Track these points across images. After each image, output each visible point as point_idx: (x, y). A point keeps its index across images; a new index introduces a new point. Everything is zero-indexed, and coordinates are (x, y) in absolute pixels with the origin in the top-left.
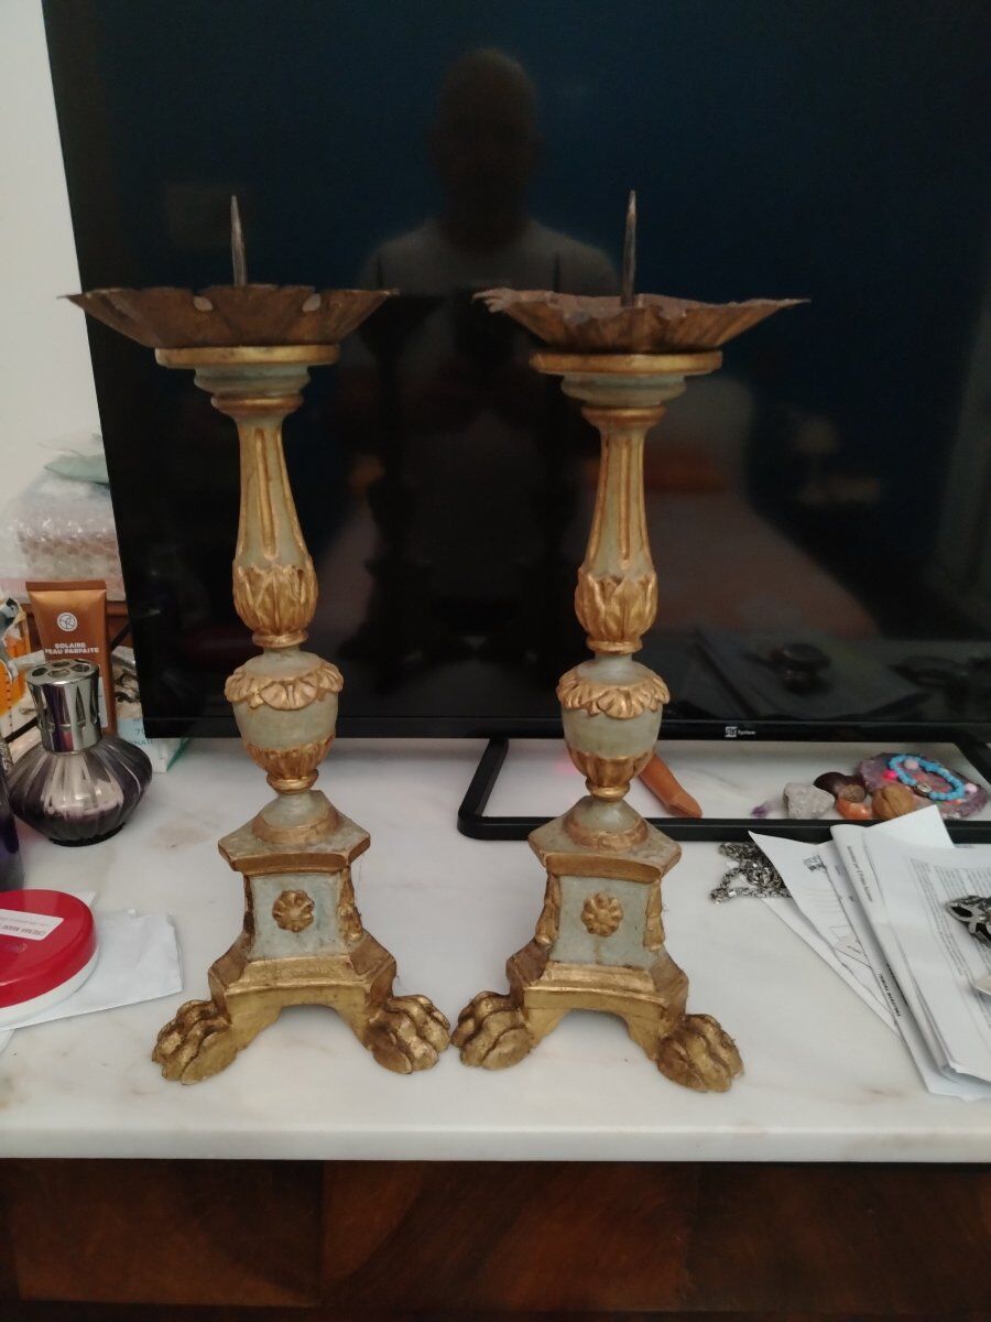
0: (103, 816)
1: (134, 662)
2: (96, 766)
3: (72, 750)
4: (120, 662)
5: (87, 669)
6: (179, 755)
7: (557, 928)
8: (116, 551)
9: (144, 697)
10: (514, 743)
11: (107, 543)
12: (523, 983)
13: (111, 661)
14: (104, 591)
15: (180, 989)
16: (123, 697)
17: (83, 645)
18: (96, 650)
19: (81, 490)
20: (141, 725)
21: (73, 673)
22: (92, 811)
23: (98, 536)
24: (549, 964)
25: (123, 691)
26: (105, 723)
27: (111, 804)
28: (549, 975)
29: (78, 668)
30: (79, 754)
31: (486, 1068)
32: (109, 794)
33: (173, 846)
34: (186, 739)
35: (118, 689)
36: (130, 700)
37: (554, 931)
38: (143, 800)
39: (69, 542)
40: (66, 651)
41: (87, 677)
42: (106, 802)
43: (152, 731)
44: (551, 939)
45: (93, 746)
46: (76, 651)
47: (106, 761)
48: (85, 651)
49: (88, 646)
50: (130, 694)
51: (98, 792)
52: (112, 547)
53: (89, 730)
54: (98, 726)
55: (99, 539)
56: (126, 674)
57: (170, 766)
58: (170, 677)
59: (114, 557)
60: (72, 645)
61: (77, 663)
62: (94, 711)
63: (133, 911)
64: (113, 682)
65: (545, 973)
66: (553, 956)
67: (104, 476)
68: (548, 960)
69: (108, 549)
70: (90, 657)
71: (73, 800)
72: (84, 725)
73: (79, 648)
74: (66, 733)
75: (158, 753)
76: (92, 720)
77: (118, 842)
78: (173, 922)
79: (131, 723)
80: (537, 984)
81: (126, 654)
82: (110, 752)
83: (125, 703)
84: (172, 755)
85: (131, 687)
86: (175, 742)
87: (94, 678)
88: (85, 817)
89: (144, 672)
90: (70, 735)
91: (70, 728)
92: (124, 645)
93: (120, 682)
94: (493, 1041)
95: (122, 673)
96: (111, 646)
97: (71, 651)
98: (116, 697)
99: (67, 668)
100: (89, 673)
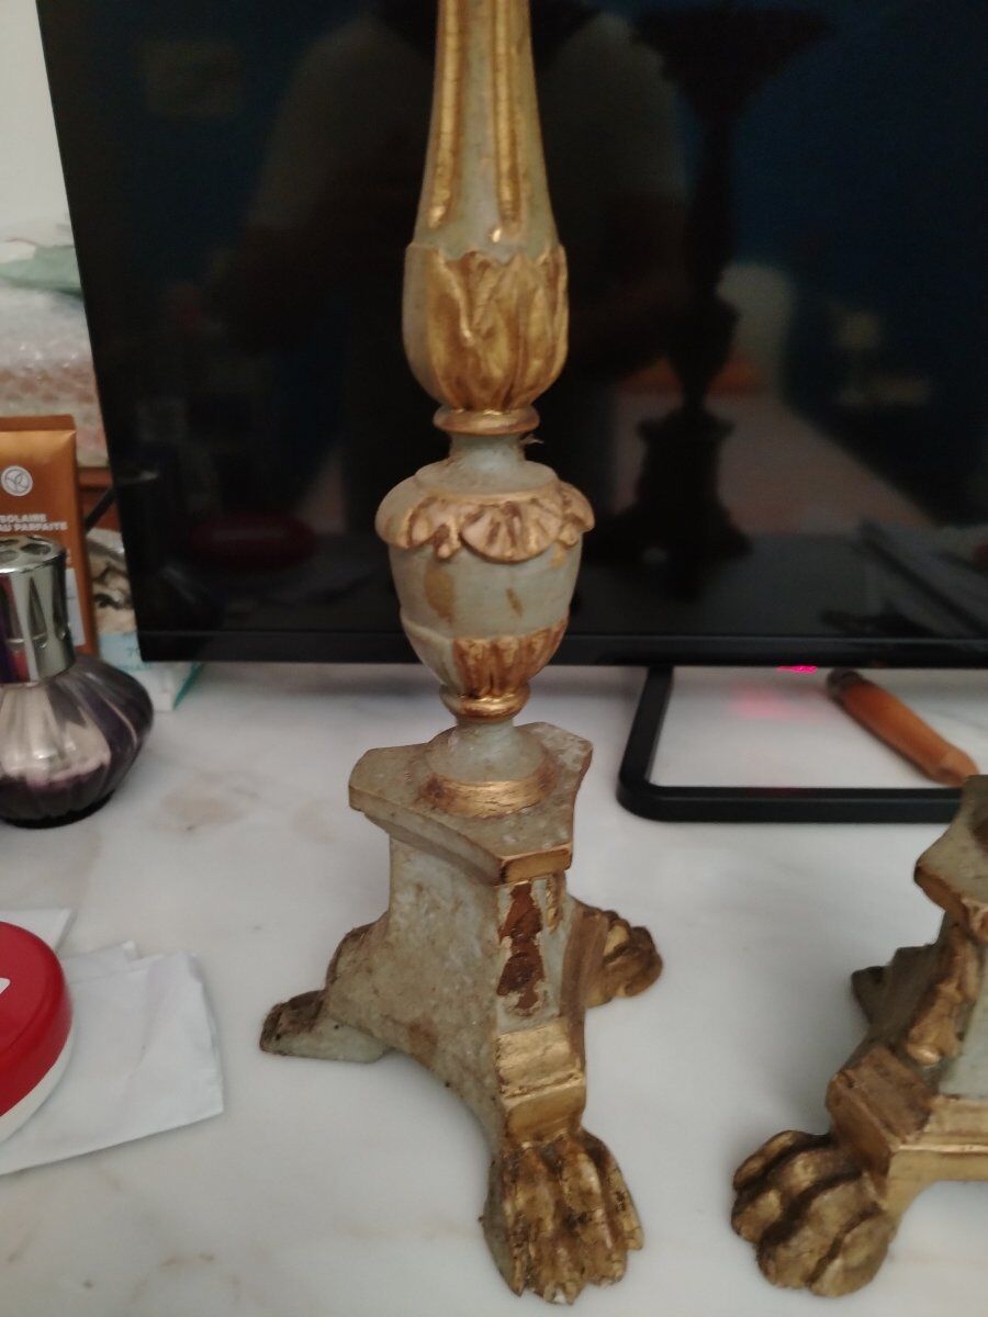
0: (79, 784)
1: (121, 550)
2: (64, 705)
3: (26, 679)
4: (101, 550)
5: (47, 550)
6: (188, 687)
7: (961, 1036)
8: (91, 388)
9: (137, 601)
10: (681, 673)
11: (77, 374)
12: (889, 1137)
13: (87, 548)
14: (73, 432)
15: (219, 1109)
16: (106, 601)
17: (42, 517)
18: (63, 526)
19: (40, 301)
20: (133, 643)
21: (23, 556)
22: (60, 776)
23: (66, 365)
24: (938, 1101)
25: (106, 591)
26: (79, 639)
27: (91, 764)
28: (940, 1122)
29: (31, 548)
30: (39, 686)
31: (818, 1294)
32: (88, 749)
33: (190, 828)
34: (199, 664)
35: (98, 589)
36: (117, 606)
37: (953, 1040)
38: (140, 758)
39: (22, 374)
40: (17, 528)
41: (47, 564)
42: (84, 760)
43: (151, 651)
44: (942, 1053)
45: (60, 674)
46: (32, 527)
47: (79, 696)
48: (46, 527)
49: (50, 519)
50: (117, 596)
51: (70, 745)
52: (86, 382)
53: (53, 648)
54: (67, 641)
55: (66, 371)
56: (109, 570)
57: (177, 701)
58: (175, 573)
59: (87, 399)
60: (25, 518)
61: (30, 541)
62: (61, 617)
63: (130, 946)
64: (88, 579)
65: (932, 1118)
66: (948, 1087)
67: (73, 278)
68: (935, 1093)
69: (79, 386)
70: (55, 535)
71: (30, 757)
72: (43, 640)
73: (36, 522)
74: (16, 652)
75: (160, 683)
76: (57, 634)
77: (106, 822)
78: (199, 972)
79: (119, 638)
80: (917, 1141)
81: (110, 540)
82: (87, 685)
83: (110, 610)
84: (180, 685)
85: (118, 588)
86: (183, 668)
87: (59, 565)
88: (51, 784)
89: (138, 566)
90: (23, 654)
91: (22, 644)
92: (103, 526)
93: (101, 579)
94: (829, 1242)
95: (103, 567)
96: (87, 523)
97: (24, 528)
98: (94, 602)
99: (14, 548)
100: (51, 556)
